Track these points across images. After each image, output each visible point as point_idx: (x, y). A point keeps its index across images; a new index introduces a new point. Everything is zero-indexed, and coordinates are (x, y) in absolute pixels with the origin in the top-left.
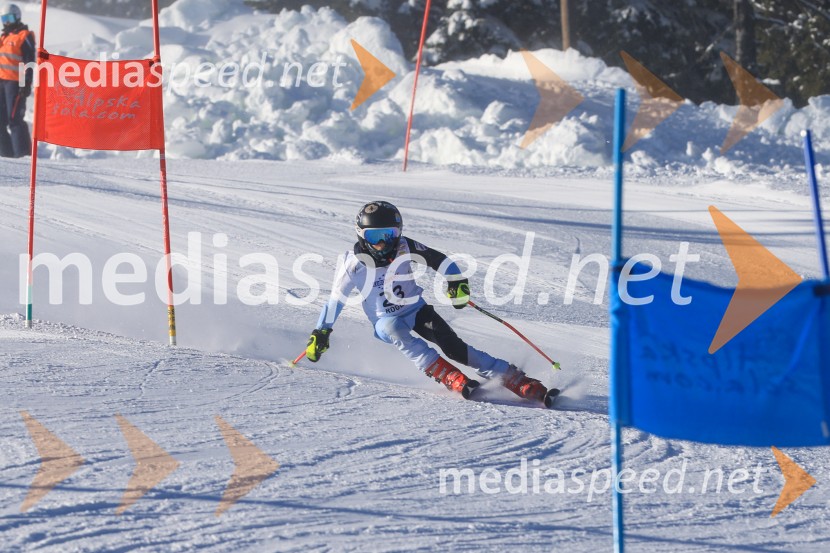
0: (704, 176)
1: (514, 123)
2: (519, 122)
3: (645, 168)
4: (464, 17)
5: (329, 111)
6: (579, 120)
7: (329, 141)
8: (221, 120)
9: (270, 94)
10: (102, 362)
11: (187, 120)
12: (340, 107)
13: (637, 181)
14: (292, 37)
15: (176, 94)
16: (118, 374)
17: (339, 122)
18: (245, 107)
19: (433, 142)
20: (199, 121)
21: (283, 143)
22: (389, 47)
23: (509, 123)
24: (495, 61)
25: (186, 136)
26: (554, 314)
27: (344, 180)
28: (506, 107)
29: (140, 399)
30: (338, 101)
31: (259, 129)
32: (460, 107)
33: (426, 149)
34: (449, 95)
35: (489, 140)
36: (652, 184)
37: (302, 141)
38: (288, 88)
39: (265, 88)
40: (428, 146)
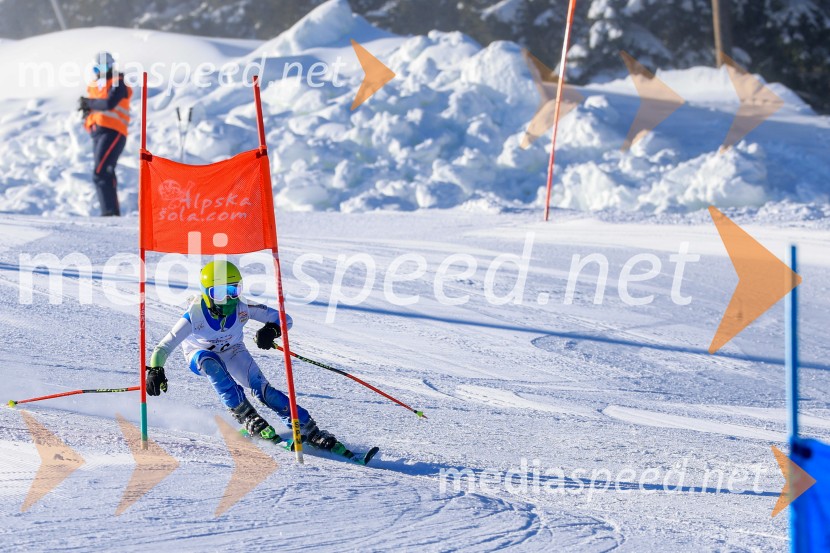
1: (666, 154)
2: (671, 153)
4: (608, 26)
5: (461, 148)
6: (737, 150)
7: (463, 182)
8: (345, 161)
9: (394, 134)
11: (307, 162)
12: (474, 144)
13: (803, 226)
14: (418, 65)
15: (295, 135)
16: (243, 506)
17: (473, 160)
18: (370, 144)
19: (576, 179)
20: (321, 162)
21: (412, 185)
22: (527, 75)
23: (660, 154)
25: (308, 180)
26: (716, 394)
27: (481, 234)
28: (656, 136)
29: (266, 537)
30: (471, 137)
31: (387, 170)
32: (603, 139)
33: (570, 187)
34: (593, 125)
35: (640, 175)
36: (819, 229)
37: (433, 182)
38: (417, 123)
39: (390, 125)
40: (571, 183)
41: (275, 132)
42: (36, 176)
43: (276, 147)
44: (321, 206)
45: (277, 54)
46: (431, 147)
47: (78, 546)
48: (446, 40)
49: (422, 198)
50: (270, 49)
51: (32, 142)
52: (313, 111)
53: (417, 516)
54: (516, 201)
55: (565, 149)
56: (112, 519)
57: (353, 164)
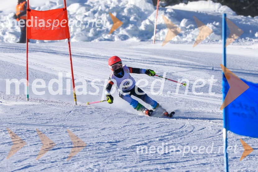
0: (256, 42)
1: (191, 26)
2: (193, 26)
3: (235, 40)
5: (128, 24)
6: (213, 24)
7: (129, 34)
8: (93, 29)
9: (108, 20)
10: (52, 112)
11: (81, 29)
12: (132, 23)
13: (232, 44)
16: (57, 115)
17: (132, 28)
19: (164, 33)
20: (85, 29)
21: (113, 35)
22: (148, 2)
23: (189, 26)
24: (184, 5)
25: (81, 34)
26: (205, 90)
27: (134, 47)
28: (188, 21)
29: (65, 124)
30: (132, 21)
31: (105, 31)
32: (173, 21)
33: (162, 36)
34: (169, 17)
35: (183, 32)
36: (237, 45)
37: (120, 35)
38: (115, 17)
39: (107, 17)
47: (6, 125)
52: (83, 13)
55: (160, 24)
56: (17, 119)
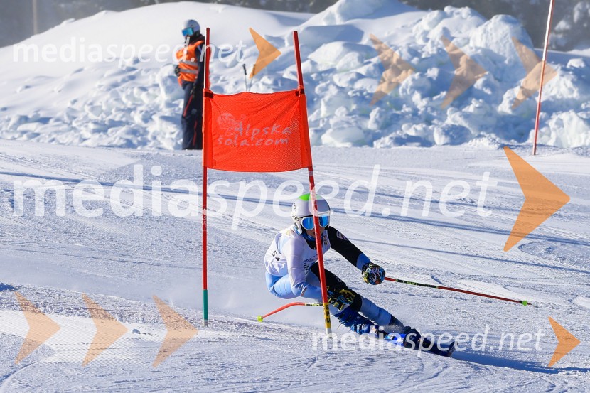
5: (469, 99)
7: (470, 125)
8: (378, 109)
9: (416, 87)
10: (267, 359)
11: (348, 109)
12: (479, 95)
14: (436, 34)
15: (338, 87)
16: (281, 370)
17: (478, 108)
18: (397, 95)
19: (560, 124)
20: (358, 109)
21: (431, 127)
22: (522, 41)
25: (348, 123)
27: (483, 164)
30: (477, 90)
31: (411, 115)
32: (581, 93)
33: (555, 130)
34: (573, 82)
37: (447, 125)
38: (435, 78)
39: (413, 80)
40: (556, 127)
41: (322, 85)
42: (132, 119)
43: (323, 97)
44: (358, 143)
45: (324, 24)
46: (445, 98)
48: (458, 13)
49: (439, 138)
50: (319, 20)
51: (129, 91)
52: (352, 69)
53: (420, 379)
54: (512, 141)
55: (551, 99)
56: (177, 380)
57: (384, 110)
